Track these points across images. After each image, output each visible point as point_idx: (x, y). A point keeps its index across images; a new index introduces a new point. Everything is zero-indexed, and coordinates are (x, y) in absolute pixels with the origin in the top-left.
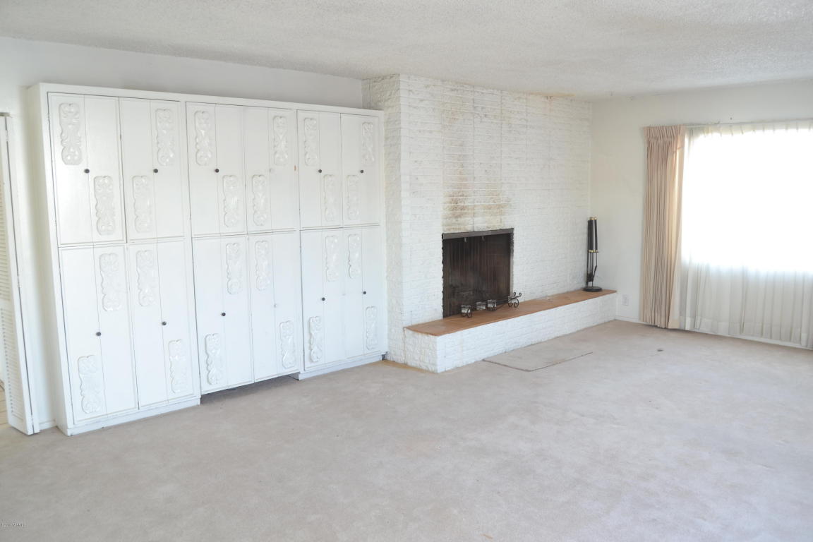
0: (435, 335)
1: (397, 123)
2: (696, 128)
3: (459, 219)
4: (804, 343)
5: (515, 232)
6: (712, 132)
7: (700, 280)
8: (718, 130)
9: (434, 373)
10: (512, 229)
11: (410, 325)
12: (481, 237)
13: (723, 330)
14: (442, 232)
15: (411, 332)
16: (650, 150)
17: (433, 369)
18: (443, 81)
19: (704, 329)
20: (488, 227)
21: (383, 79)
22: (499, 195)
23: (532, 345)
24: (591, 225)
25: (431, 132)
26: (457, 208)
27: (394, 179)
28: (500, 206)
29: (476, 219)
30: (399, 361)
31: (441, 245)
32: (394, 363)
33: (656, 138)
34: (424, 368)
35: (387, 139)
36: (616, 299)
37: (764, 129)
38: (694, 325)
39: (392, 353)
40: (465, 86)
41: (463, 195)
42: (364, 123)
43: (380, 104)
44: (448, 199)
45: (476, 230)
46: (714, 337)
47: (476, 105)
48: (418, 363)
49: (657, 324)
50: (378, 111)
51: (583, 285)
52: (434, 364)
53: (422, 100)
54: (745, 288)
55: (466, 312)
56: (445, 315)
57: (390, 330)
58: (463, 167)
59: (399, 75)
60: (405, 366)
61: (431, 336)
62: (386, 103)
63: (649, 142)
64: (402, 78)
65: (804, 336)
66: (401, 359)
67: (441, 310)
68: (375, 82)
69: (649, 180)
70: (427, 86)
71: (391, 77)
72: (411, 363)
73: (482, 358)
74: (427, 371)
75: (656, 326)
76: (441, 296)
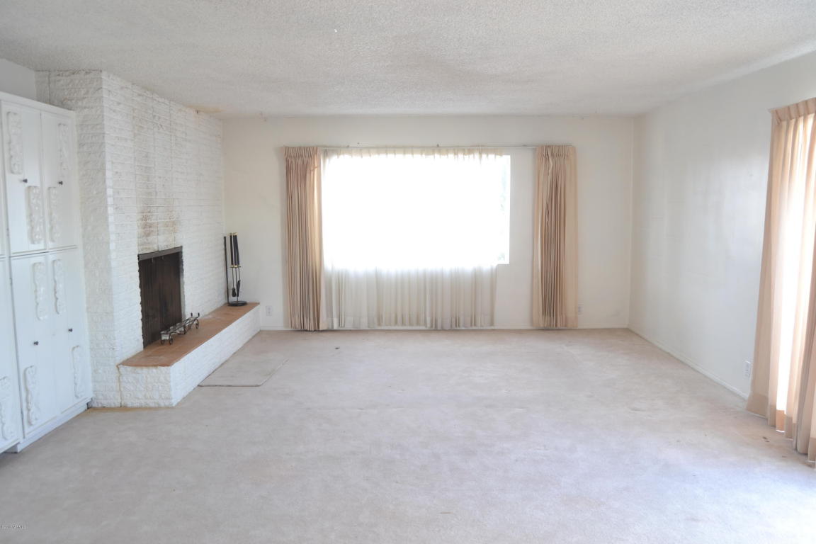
0: (168, 366)
1: (98, 127)
2: (328, 151)
3: (149, 238)
4: (429, 325)
5: (183, 250)
6: (343, 154)
7: (342, 281)
8: (350, 153)
9: (169, 408)
10: (181, 247)
11: (122, 361)
12: (161, 257)
13: (364, 326)
14: (137, 253)
15: (129, 368)
16: (289, 170)
17: (167, 404)
18: (133, 84)
19: (349, 326)
20: (167, 246)
21: (73, 74)
22: (171, 212)
23: (223, 364)
25: (126, 140)
26: (148, 229)
27: (95, 192)
28: (174, 223)
29: (159, 237)
30: (113, 406)
31: (137, 268)
33: (295, 158)
34: (152, 405)
35: (81, 145)
36: (259, 310)
37: (404, 153)
38: (339, 324)
39: (101, 397)
40: (147, 92)
41: (149, 212)
43: (69, 102)
44: (140, 216)
45: (160, 250)
46: (357, 331)
47: (155, 114)
48: (143, 402)
49: (307, 327)
50: (72, 112)
52: (169, 398)
53: (119, 104)
54: (378, 284)
55: (168, 338)
56: (144, 347)
57: (95, 371)
58: (148, 181)
59: (101, 71)
60: (123, 408)
61: (162, 368)
62: (80, 103)
63: (287, 161)
64: (104, 75)
65: (428, 319)
66: (115, 401)
67: (141, 340)
68: (59, 75)
69: (289, 196)
70: (122, 88)
71: (87, 73)
72: (130, 402)
73: (197, 384)
74: (158, 408)
75: (306, 331)
76: (140, 324)
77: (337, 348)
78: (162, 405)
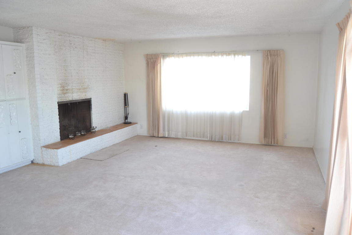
0: (57, 149)
1: (32, 50)
2: (165, 55)
3: (65, 95)
4: (209, 138)
5: (92, 100)
6: (171, 57)
7: (170, 116)
8: (174, 56)
9: (58, 166)
10: (91, 99)
11: (44, 145)
12: (76, 103)
13: (179, 137)
14: (58, 101)
15: (45, 149)
16: (148, 64)
17: (57, 165)
18: (55, 31)
19: (173, 136)
20: (79, 98)
21: (24, 28)
22: (84, 83)
23: (103, 149)
24: (126, 96)
25: (50, 55)
26: (64, 90)
27: (32, 76)
28: (84, 88)
29: (73, 95)
30: (40, 163)
31: (57, 107)
32: (38, 164)
33: (150, 59)
34: (53, 165)
35: (27, 57)
36: (138, 126)
38: (169, 134)
39: (37, 159)
40: (65, 33)
41: (67, 84)
42: (14, 49)
43: (23, 40)
44: (60, 86)
45: (74, 99)
46: (176, 139)
47: (71, 43)
48: (50, 163)
49: (155, 135)
50: (23, 44)
51: (123, 121)
52: (58, 162)
53: (44, 39)
54: (186, 118)
55: (71, 137)
56: (61, 139)
57: (34, 149)
58: (66, 71)
59: (32, 27)
60: (43, 165)
61: (55, 150)
62: (26, 40)
63: (147, 61)
64: (34, 28)
65: (208, 135)
66: (41, 162)
67: (59, 137)
68: (20, 29)
69: (148, 76)
70: (47, 33)
71: (28, 28)
72: (46, 163)
73: (80, 157)
74: (54, 166)
75: (154, 136)
76: (59, 130)
77: (156, 146)
78: (56, 165)
